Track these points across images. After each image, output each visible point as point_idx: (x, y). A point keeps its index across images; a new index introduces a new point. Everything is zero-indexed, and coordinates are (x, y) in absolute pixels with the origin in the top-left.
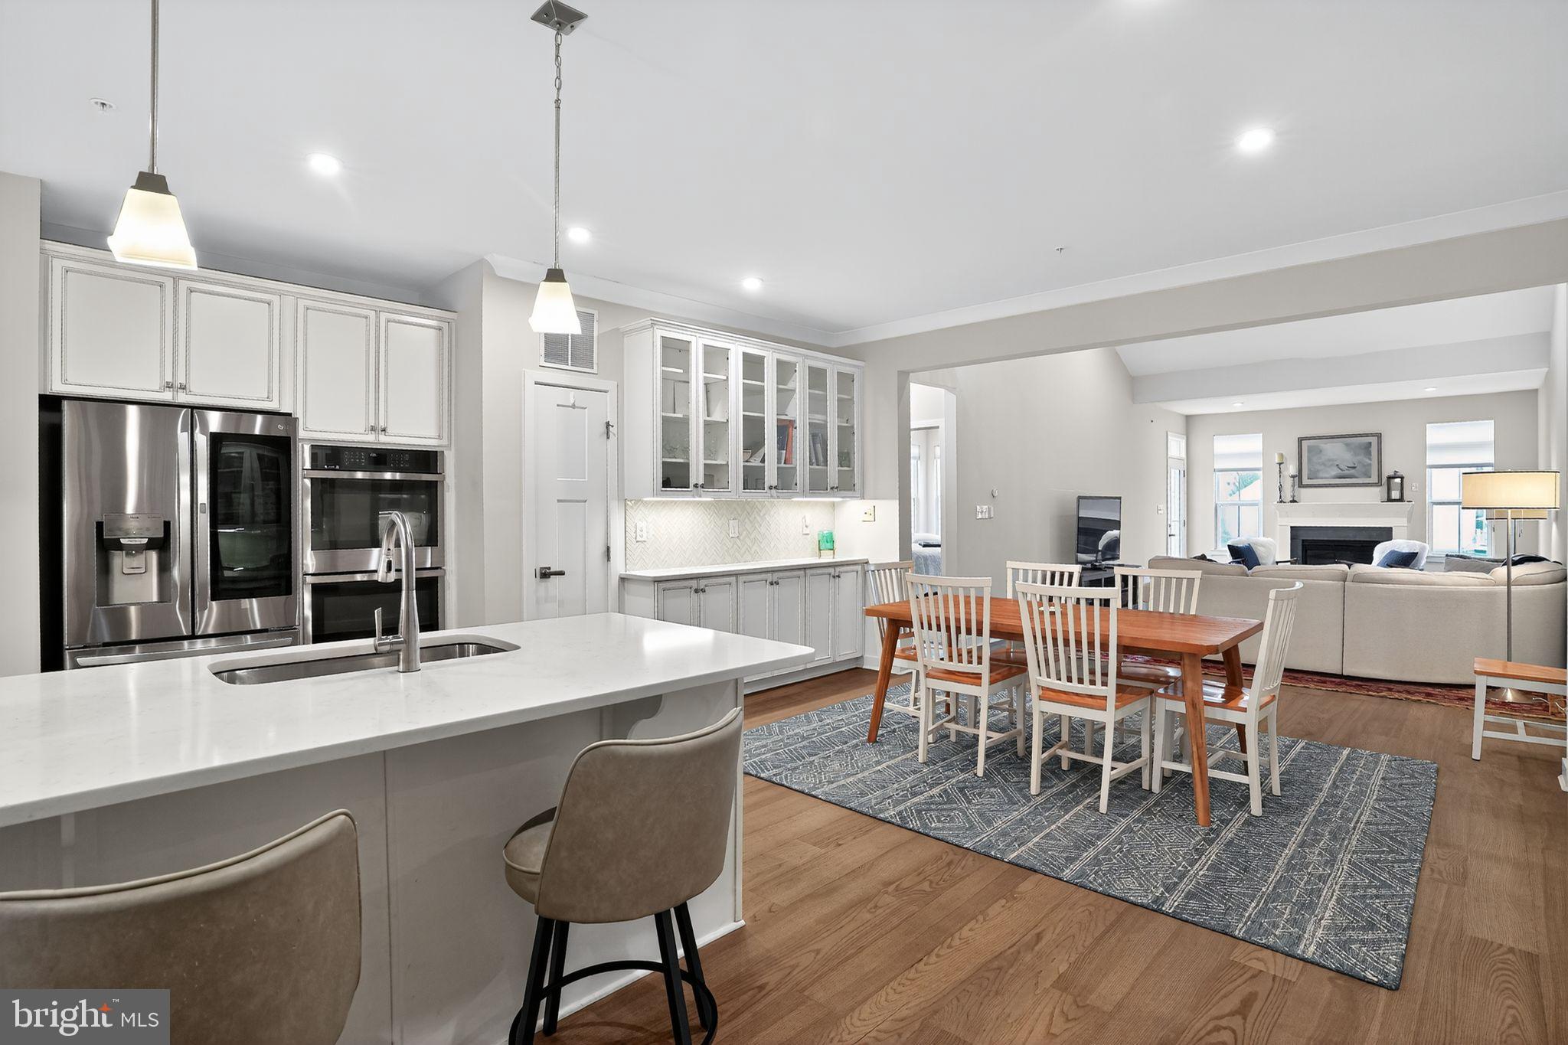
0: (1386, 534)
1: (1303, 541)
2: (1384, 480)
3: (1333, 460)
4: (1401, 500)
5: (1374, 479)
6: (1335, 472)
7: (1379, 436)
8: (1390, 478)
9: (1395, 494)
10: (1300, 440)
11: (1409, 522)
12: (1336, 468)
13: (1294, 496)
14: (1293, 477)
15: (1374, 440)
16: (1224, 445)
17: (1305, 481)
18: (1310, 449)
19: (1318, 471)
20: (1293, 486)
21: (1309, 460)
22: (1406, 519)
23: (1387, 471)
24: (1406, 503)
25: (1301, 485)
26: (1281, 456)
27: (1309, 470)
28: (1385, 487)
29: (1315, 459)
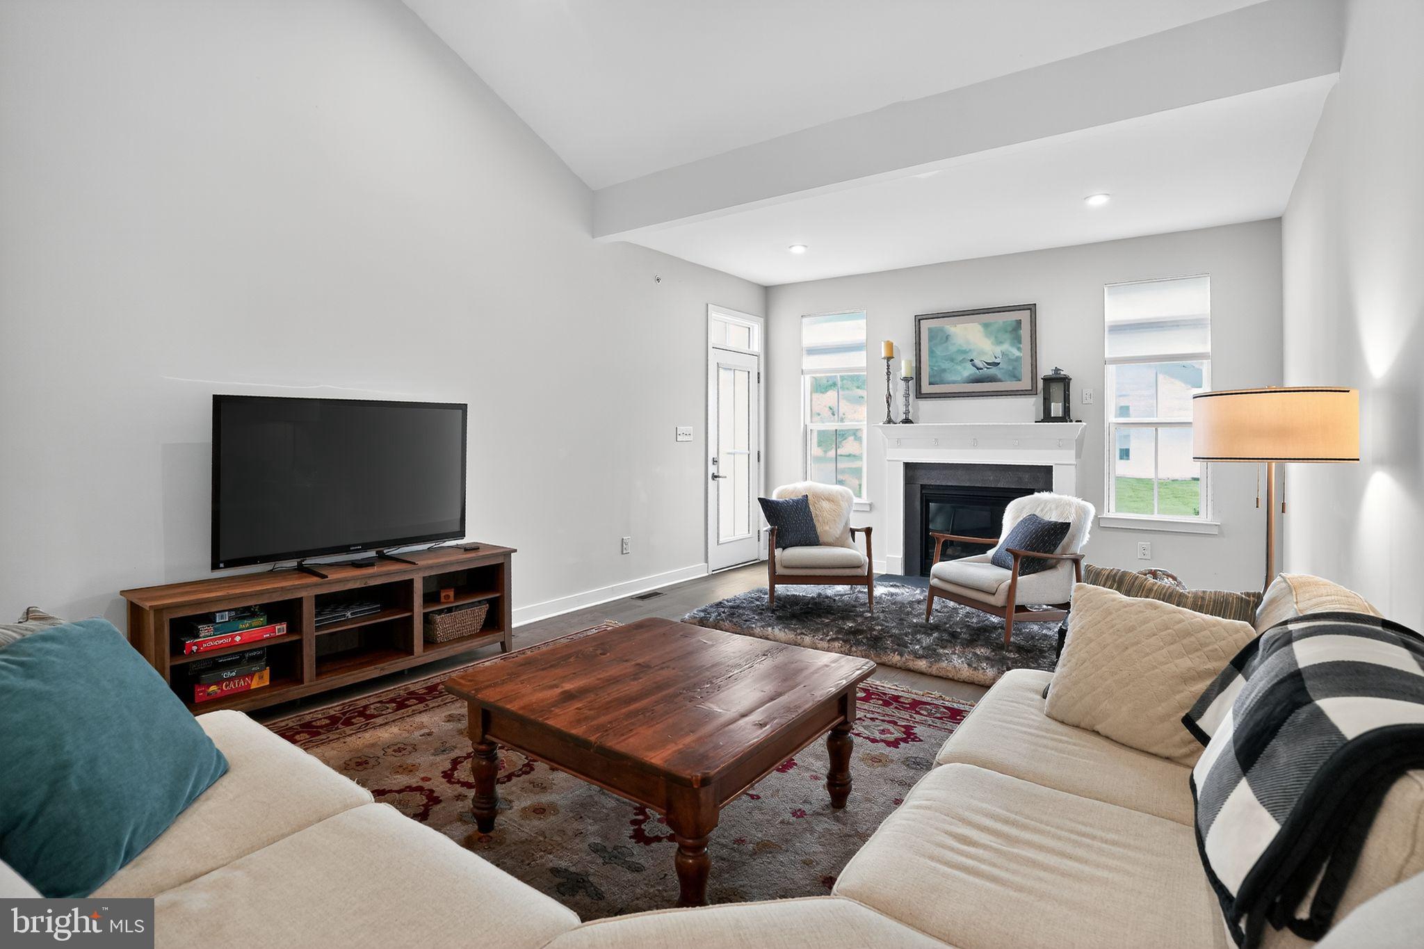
0: (1040, 478)
1: (923, 487)
2: (1040, 384)
3: (965, 352)
4: (1065, 417)
5: (1026, 384)
6: (969, 371)
7: (1032, 308)
8: (1047, 380)
9: (1056, 409)
10: (919, 320)
11: (1078, 455)
12: (969, 365)
13: (907, 413)
14: (906, 380)
15: (1025, 316)
16: (817, 332)
17: (926, 388)
18: (933, 334)
19: (944, 370)
20: (907, 396)
21: (931, 352)
22: (1073, 452)
23: (1045, 370)
24: (1074, 423)
25: (920, 395)
26: (890, 346)
27: (931, 367)
28: (1040, 398)
29: (939, 351)
